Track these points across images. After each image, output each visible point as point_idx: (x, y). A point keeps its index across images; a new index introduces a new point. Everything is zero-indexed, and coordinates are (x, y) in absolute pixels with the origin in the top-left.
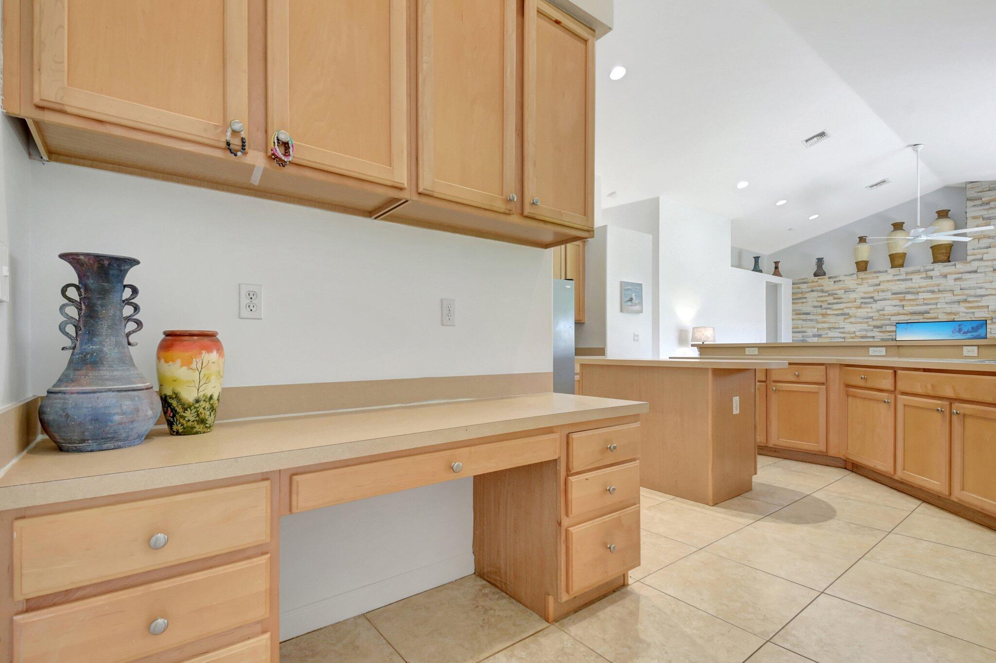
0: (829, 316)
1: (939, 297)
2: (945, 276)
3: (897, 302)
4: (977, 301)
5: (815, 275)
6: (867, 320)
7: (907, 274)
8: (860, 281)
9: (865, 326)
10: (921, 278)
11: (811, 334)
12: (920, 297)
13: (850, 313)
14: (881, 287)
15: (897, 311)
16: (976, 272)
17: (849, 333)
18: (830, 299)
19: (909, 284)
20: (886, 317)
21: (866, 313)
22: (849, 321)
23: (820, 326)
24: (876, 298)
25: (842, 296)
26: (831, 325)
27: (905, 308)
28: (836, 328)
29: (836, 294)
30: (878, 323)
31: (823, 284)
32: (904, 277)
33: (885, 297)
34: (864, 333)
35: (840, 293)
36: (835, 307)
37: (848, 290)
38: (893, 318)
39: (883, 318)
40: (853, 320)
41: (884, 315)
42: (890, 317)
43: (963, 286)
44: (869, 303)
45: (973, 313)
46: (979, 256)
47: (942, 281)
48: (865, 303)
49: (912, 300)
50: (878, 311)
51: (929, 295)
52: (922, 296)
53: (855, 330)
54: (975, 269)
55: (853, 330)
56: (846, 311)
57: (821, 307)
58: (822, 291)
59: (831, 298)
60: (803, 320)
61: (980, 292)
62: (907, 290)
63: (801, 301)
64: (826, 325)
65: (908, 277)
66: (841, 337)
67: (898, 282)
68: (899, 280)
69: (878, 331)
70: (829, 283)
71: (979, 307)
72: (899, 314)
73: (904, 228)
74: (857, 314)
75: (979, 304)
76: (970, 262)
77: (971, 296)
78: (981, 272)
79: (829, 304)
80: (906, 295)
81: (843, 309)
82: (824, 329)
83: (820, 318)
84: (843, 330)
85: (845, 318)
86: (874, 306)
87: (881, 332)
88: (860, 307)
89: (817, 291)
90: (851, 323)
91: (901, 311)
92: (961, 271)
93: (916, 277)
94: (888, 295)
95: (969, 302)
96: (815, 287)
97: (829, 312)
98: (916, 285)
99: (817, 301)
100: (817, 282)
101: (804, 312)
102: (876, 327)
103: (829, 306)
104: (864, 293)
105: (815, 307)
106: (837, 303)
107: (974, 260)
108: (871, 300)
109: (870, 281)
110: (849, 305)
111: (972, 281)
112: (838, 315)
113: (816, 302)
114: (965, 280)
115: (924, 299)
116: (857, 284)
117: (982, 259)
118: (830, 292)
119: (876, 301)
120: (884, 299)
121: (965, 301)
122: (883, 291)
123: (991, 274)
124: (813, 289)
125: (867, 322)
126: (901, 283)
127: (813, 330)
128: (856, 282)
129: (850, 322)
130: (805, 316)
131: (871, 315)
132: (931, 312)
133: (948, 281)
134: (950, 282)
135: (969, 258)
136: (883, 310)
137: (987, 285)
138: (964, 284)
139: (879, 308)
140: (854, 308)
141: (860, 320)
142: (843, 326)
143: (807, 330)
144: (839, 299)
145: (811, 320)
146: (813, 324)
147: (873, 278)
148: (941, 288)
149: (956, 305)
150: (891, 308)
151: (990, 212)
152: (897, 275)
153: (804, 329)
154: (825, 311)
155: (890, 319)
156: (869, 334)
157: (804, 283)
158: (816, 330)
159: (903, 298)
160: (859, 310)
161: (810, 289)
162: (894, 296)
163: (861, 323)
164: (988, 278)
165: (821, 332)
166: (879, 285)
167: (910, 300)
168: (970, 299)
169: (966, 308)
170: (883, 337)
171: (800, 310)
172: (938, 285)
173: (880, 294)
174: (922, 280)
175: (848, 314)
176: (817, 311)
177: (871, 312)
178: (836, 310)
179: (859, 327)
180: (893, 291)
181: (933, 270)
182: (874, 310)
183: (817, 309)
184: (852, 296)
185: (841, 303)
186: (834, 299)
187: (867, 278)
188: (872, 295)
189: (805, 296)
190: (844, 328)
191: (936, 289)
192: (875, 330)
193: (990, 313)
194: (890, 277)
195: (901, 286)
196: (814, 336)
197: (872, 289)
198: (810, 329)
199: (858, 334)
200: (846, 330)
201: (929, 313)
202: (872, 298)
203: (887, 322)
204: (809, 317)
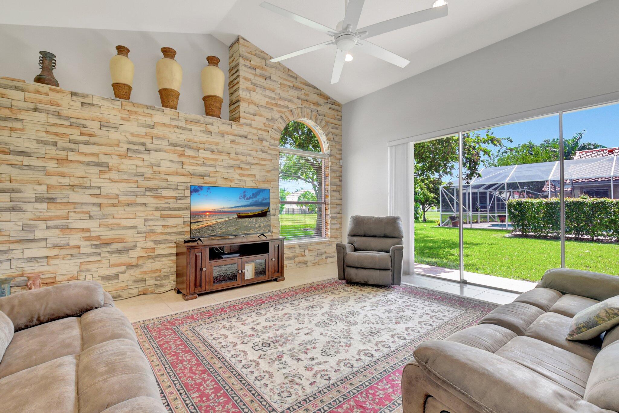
0: (72, 165)
1: (218, 159)
2: (223, 135)
3: (174, 157)
4: (247, 169)
5: (38, 80)
6: (136, 178)
7: (187, 121)
8: (126, 115)
9: (132, 187)
10: (201, 131)
11: (34, 196)
12: (200, 155)
13: (110, 164)
14: (155, 131)
15: (175, 170)
16: (246, 137)
17: (107, 196)
18: (75, 135)
19: (189, 136)
20: (162, 176)
21: (134, 167)
22: (107, 176)
23: (53, 180)
24: (149, 146)
25: (98, 132)
26: (77, 182)
27: (185, 167)
28: (86, 187)
29: (84, 126)
30: (151, 184)
31: (60, 102)
32: (182, 124)
33: (160, 147)
34: (131, 198)
35: (93, 126)
36: (84, 148)
37: (106, 124)
38: (171, 179)
39: (157, 177)
40: (114, 175)
41: (159, 173)
42: (166, 176)
43: (238, 150)
44: (140, 152)
45: (245, 181)
46: (248, 122)
47: (219, 139)
48: (135, 151)
49: (193, 157)
50: (152, 166)
51: (209, 155)
52: (203, 154)
53: (117, 192)
54: (246, 134)
55: (115, 191)
56: (103, 159)
57: (55, 144)
58: (59, 115)
59: (76, 131)
60: (12, 165)
61: (250, 160)
62: (186, 143)
63: (10, 124)
64: (65, 181)
65: (187, 126)
66: (94, 204)
67: (177, 130)
68: (177, 127)
69: (152, 196)
70: (72, 103)
71: (248, 175)
72: (177, 174)
73: (175, 58)
74: (122, 167)
75: (250, 172)
76: (242, 125)
77: (243, 162)
78: (250, 139)
79: (70, 142)
80: (187, 150)
81: (97, 155)
82: (61, 186)
83: (52, 165)
84: (97, 192)
85: (100, 171)
86: (146, 157)
87: (156, 197)
88: (126, 156)
89: (47, 112)
90: (112, 180)
91: (180, 170)
92: (236, 132)
93: (195, 128)
94: (164, 144)
95: (242, 169)
96: (41, 102)
97: (72, 156)
98: (196, 139)
99: (47, 132)
100: (47, 94)
101: (12, 148)
102: (149, 189)
103: (72, 146)
104: (133, 135)
105: (40, 142)
106: (87, 143)
107: (245, 124)
108: (142, 148)
109: (140, 118)
110: (108, 150)
111: (244, 146)
112: (88, 164)
113: (44, 134)
114: (239, 144)
115: (204, 158)
116: (123, 119)
117: (250, 126)
118: (72, 120)
119: (149, 151)
120: (160, 150)
121: (239, 167)
122: (158, 138)
123: (256, 142)
124: (39, 106)
125: (137, 181)
126: (180, 131)
127: (37, 187)
128: (120, 115)
129: (109, 179)
130: (20, 158)
131: (141, 170)
132: (211, 175)
133: (226, 142)
134: (225, 143)
135: (242, 121)
136: (158, 165)
137: (254, 153)
138: (239, 149)
139: (154, 162)
140: (117, 157)
141: (126, 177)
142: (100, 185)
143: (23, 188)
144: (91, 136)
145: (30, 167)
146: (39, 176)
147: (145, 115)
148: (220, 148)
149: (231, 171)
150: (168, 164)
151: (256, 78)
152: (175, 119)
153: (14, 185)
154: (64, 153)
155: (167, 180)
156: (140, 200)
157: (16, 88)
158: (44, 187)
159: (180, 153)
160: (125, 161)
161: (32, 106)
162: (172, 148)
163: (128, 182)
164: (255, 146)
165: (54, 193)
166: (153, 127)
167: (190, 156)
168: (243, 166)
169: (240, 175)
170: (159, 205)
171: (6, 144)
172: (217, 144)
173: (155, 141)
174: (202, 134)
175: (107, 165)
176: (47, 152)
177: (144, 167)
178: (86, 154)
179: (124, 187)
180: (171, 141)
181: (212, 124)
182: (146, 164)
183: (47, 147)
184: (114, 135)
185: (94, 144)
186: (82, 134)
187: (136, 113)
188: (143, 140)
189: (19, 117)
190: (99, 188)
191: (214, 147)
192: (147, 193)
193: (256, 182)
194: (166, 120)
195: (179, 136)
196: (39, 200)
197: (143, 131)
198: (31, 186)
199: (122, 198)
200: (104, 191)
201: (209, 176)
202: (144, 144)
203: (163, 184)
204: (27, 161)
